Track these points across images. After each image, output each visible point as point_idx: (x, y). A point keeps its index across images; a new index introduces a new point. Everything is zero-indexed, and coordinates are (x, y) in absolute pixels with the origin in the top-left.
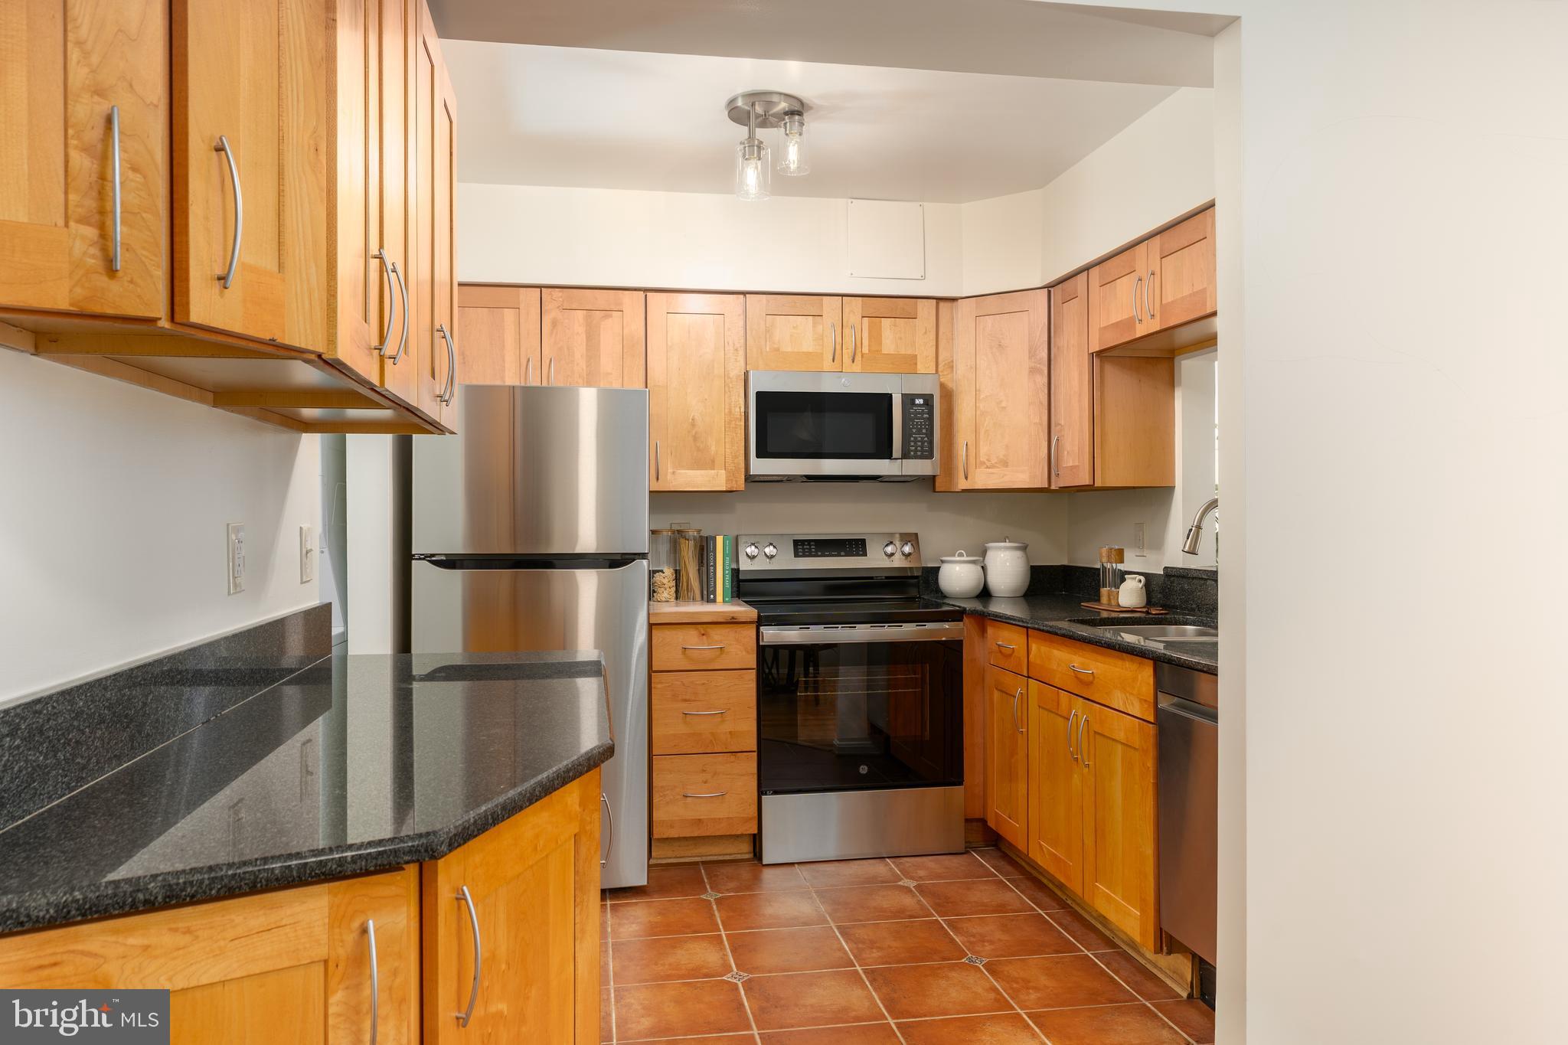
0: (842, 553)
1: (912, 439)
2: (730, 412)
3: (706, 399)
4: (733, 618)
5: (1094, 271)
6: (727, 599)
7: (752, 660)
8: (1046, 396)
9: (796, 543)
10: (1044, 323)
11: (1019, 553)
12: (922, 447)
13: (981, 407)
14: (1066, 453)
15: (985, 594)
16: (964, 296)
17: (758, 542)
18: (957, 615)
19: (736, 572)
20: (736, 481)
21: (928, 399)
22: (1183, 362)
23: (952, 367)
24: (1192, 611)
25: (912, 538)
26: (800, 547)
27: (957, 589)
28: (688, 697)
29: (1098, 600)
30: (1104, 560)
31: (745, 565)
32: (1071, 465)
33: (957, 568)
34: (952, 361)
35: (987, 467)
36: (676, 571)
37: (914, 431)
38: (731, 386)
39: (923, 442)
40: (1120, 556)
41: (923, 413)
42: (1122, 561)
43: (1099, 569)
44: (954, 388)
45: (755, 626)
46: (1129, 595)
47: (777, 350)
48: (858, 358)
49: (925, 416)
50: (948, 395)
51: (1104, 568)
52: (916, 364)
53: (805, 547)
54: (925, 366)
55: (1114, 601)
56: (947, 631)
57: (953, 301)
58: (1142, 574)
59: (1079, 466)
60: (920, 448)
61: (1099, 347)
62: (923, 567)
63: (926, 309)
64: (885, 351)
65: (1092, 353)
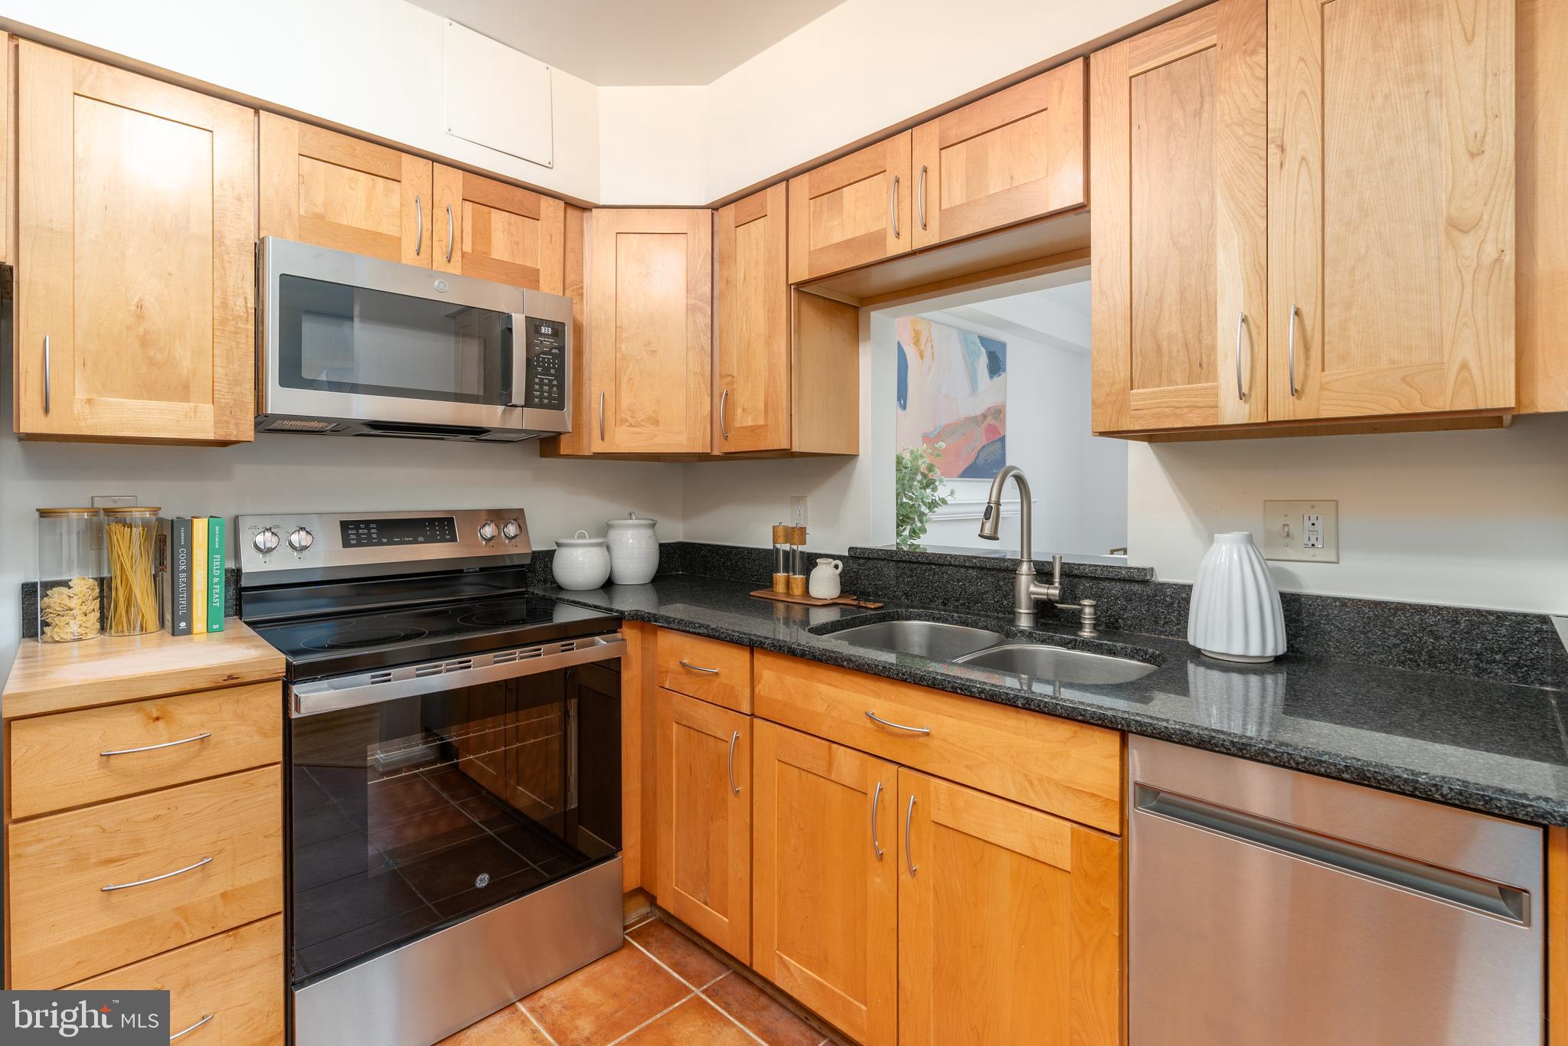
0: (421, 539)
1: (537, 380)
4: (231, 677)
5: (800, 185)
6: (215, 627)
7: (273, 748)
9: (345, 526)
10: (708, 251)
11: (649, 532)
12: (550, 393)
13: (623, 348)
14: (739, 411)
15: (609, 585)
16: (601, 203)
17: (278, 527)
19: (235, 575)
20: (236, 424)
21: (558, 329)
22: (872, 315)
23: (582, 295)
25: (517, 516)
26: (354, 532)
27: (580, 579)
28: (115, 854)
29: (770, 584)
30: (781, 539)
31: (252, 564)
32: (750, 423)
33: (579, 553)
34: (582, 288)
35: (631, 425)
36: (101, 581)
37: (540, 369)
39: (551, 386)
40: (800, 534)
41: (551, 347)
42: (806, 544)
44: (585, 324)
45: (280, 684)
46: (825, 582)
47: (320, 216)
48: (457, 257)
49: (554, 351)
50: (578, 329)
51: (777, 550)
52: (538, 281)
53: (361, 531)
54: (550, 284)
55: (797, 590)
56: (599, 648)
57: (584, 207)
58: (834, 557)
59: (765, 426)
60: (546, 394)
61: (806, 277)
62: (534, 552)
63: (550, 210)
64: (495, 255)
65: (791, 285)
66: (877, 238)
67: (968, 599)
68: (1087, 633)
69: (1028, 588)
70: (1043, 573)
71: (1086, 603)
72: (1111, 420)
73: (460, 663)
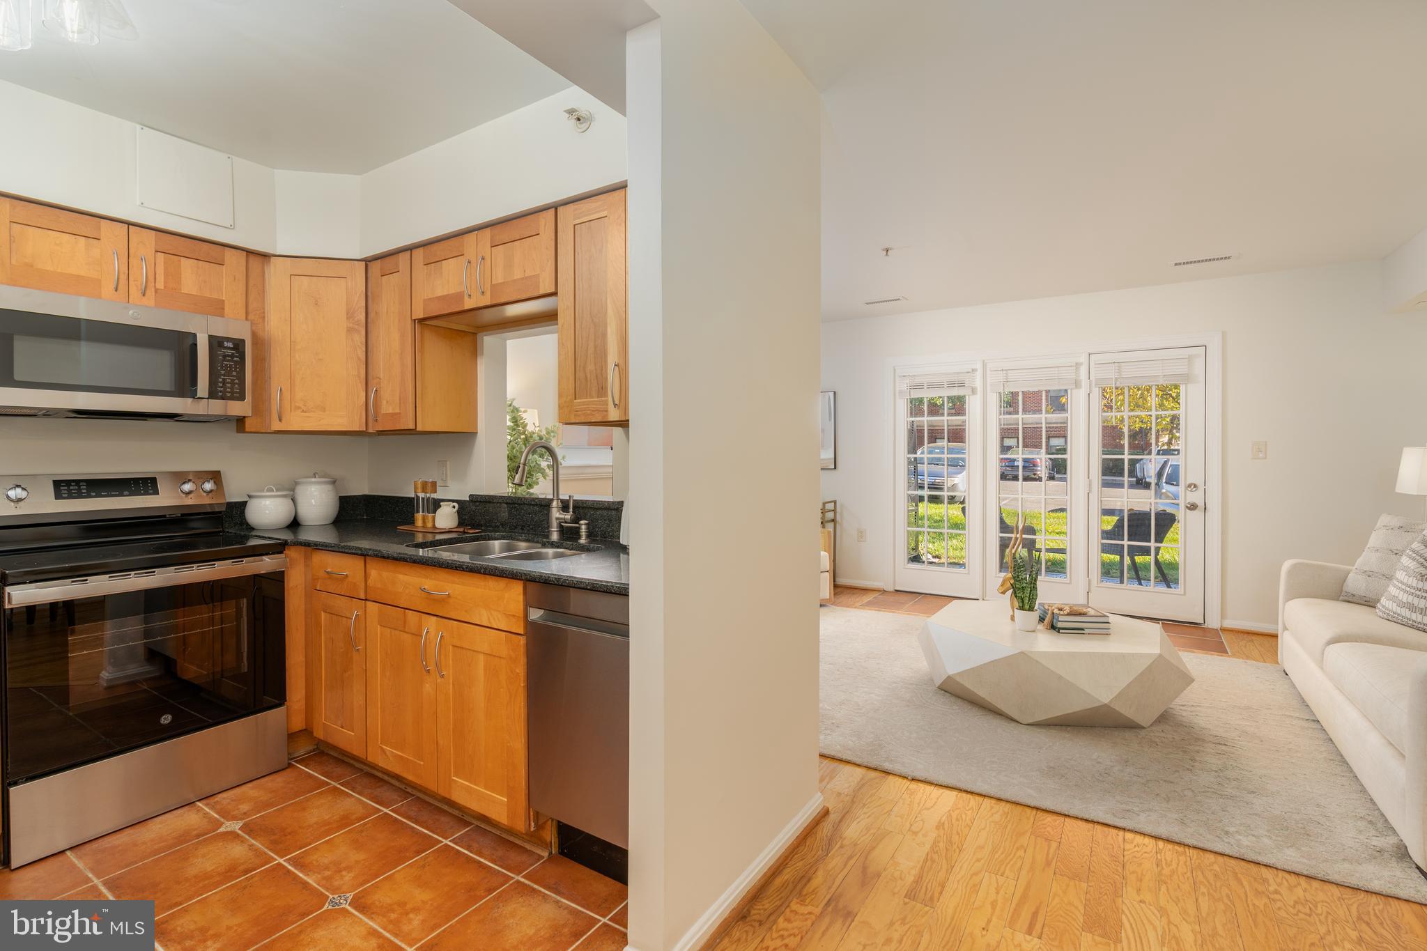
0: (126, 493)
1: (220, 380)
5: (419, 253)
8: (364, 353)
9: (58, 483)
10: (363, 290)
11: (328, 487)
12: (232, 388)
13: (297, 356)
14: (384, 402)
15: (295, 524)
16: (278, 254)
18: (279, 548)
22: (485, 338)
23: (264, 317)
24: (496, 529)
25: (216, 476)
26: (65, 488)
27: (268, 521)
29: (412, 521)
30: (419, 490)
32: (391, 411)
33: (268, 502)
34: (264, 313)
35: (303, 411)
37: (223, 372)
39: (232, 383)
40: (434, 486)
41: (232, 356)
42: (436, 492)
43: (414, 498)
44: (267, 339)
46: (446, 518)
48: (150, 292)
49: (235, 359)
50: (260, 343)
51: (418, 497)
52: (224, 309)
53: (72, 487)
54: (234, 311)
55: (429, 525)
56: (267, 564)
57: (265, 256)
58: (453, 501)
59: (400, 413)
60: (229, 390)
61: (421, 316)
62: (229, 504)
63: (234, 261)
64: (185, 290)
65: (415, 320)
66: (459, 297)
68: (583, 541)
69: (556, 514)
70: (565, 506)
71: (582, 522)
72: (569, 415)
73: (146, 573)
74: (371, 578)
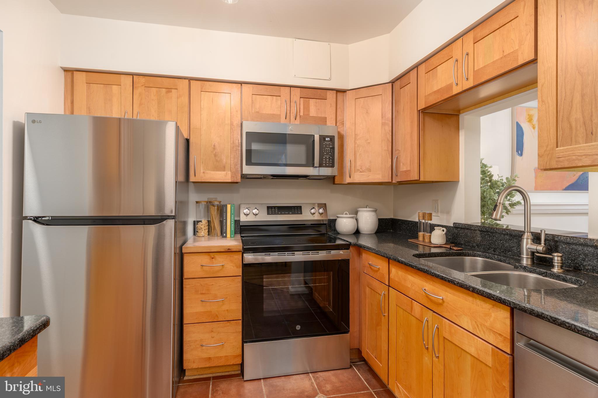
0: (291, 213)
1: (324, 157)
2: (233, 142)
3: (221, 136)
4: (229, 249)
5: (422, 67)
6: (232, 236)
7: (239, 272)
8: (391, 136)
9: (268, 208)
10: (390, 100)
11: (373, 213)
12: (329, 161)
13: (358, 142)
14: (402, 164)
15: (357, 233)
16: (349, 89)
17: (250, 207)
18: (347, 247)
19: (237, 222)
20: (236, 177)
21: (332, 138)
22: (465, 117)
23: (343, 124)
25: (324, 206)
26: (271, 210)
27: (345, 230)
28: (203, 292)
29: (417, 237)
30: (421, 218)
31: (243, 219)
32: (405, 170)
33: (345, 220)
34: (344, 121)
35: (361, 172)
36: (208, 221)
37: (325, 153)
38: (234, 129)
39: (330, 159)
40: (430, 216)
41: (329, 145)
42: (431, 220)
43: (418, 222)
44: (344, 135)
45: (241, 253)
46: (438, 238)
47: (258, 112)
48: (298, 118)
49: (331, 146)
50: (341, 137)
51: (420, 222)
52: (326, 122)
53: (273, 210)
54: (330, 123)
55: (427, 240)
56: (341, 254)
57: (344, 91)
58: (443, 226)
59: (410, 170)
60: (328, 162)
61: (424, 107)
62: (328, 219)
63: (331, 95)
64: (311, 115)
65: (419, 111)
66: (449, 87)
67: (505, 250)
68: (556, 270)
69: (527, 244)
71: (555, 255)
72: (547, 163)
73: (292, 253)
74: (392, 273)
